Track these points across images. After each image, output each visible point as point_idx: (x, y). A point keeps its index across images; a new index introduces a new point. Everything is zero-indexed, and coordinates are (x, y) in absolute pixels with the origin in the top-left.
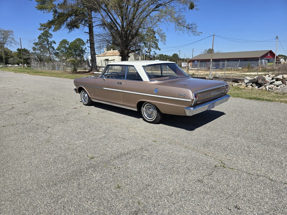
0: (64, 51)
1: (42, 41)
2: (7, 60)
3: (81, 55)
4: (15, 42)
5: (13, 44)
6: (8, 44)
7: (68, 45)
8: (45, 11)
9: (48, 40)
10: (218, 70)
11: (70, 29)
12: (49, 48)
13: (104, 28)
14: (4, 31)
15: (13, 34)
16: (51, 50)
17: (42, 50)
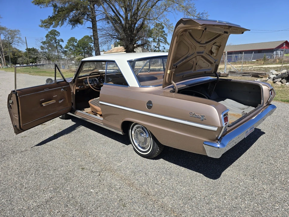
0: (72, 49)
1: (50, 40)
2: (16, 60)
3: (90, 52)
4: (22, 41)
5: (20, 44)
6: (15, 44)
7: (76, 42)
8: (42, 6)
9: (56, 38)
10: (231, 63)
11: (74, 25)
12: (56, 47)
13: (108, 22)
14: (11, 31)
15: (20, 33)
16: (60, 48)
17: (50, 49)
